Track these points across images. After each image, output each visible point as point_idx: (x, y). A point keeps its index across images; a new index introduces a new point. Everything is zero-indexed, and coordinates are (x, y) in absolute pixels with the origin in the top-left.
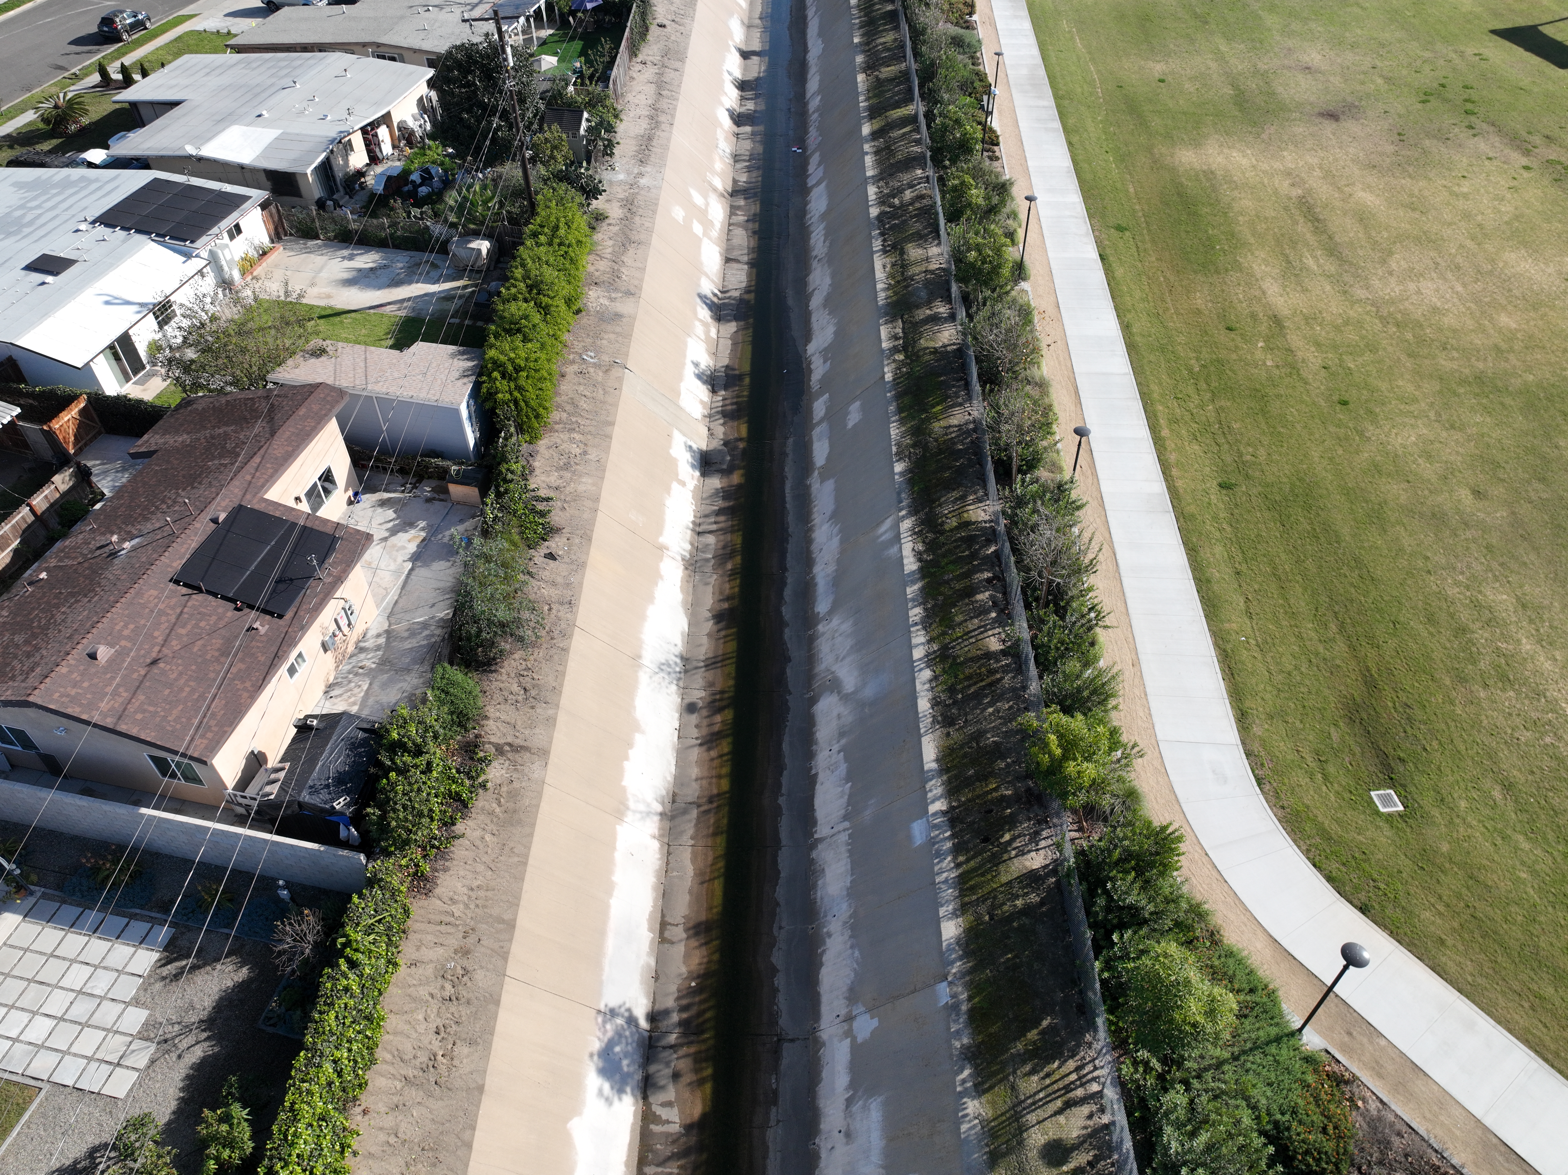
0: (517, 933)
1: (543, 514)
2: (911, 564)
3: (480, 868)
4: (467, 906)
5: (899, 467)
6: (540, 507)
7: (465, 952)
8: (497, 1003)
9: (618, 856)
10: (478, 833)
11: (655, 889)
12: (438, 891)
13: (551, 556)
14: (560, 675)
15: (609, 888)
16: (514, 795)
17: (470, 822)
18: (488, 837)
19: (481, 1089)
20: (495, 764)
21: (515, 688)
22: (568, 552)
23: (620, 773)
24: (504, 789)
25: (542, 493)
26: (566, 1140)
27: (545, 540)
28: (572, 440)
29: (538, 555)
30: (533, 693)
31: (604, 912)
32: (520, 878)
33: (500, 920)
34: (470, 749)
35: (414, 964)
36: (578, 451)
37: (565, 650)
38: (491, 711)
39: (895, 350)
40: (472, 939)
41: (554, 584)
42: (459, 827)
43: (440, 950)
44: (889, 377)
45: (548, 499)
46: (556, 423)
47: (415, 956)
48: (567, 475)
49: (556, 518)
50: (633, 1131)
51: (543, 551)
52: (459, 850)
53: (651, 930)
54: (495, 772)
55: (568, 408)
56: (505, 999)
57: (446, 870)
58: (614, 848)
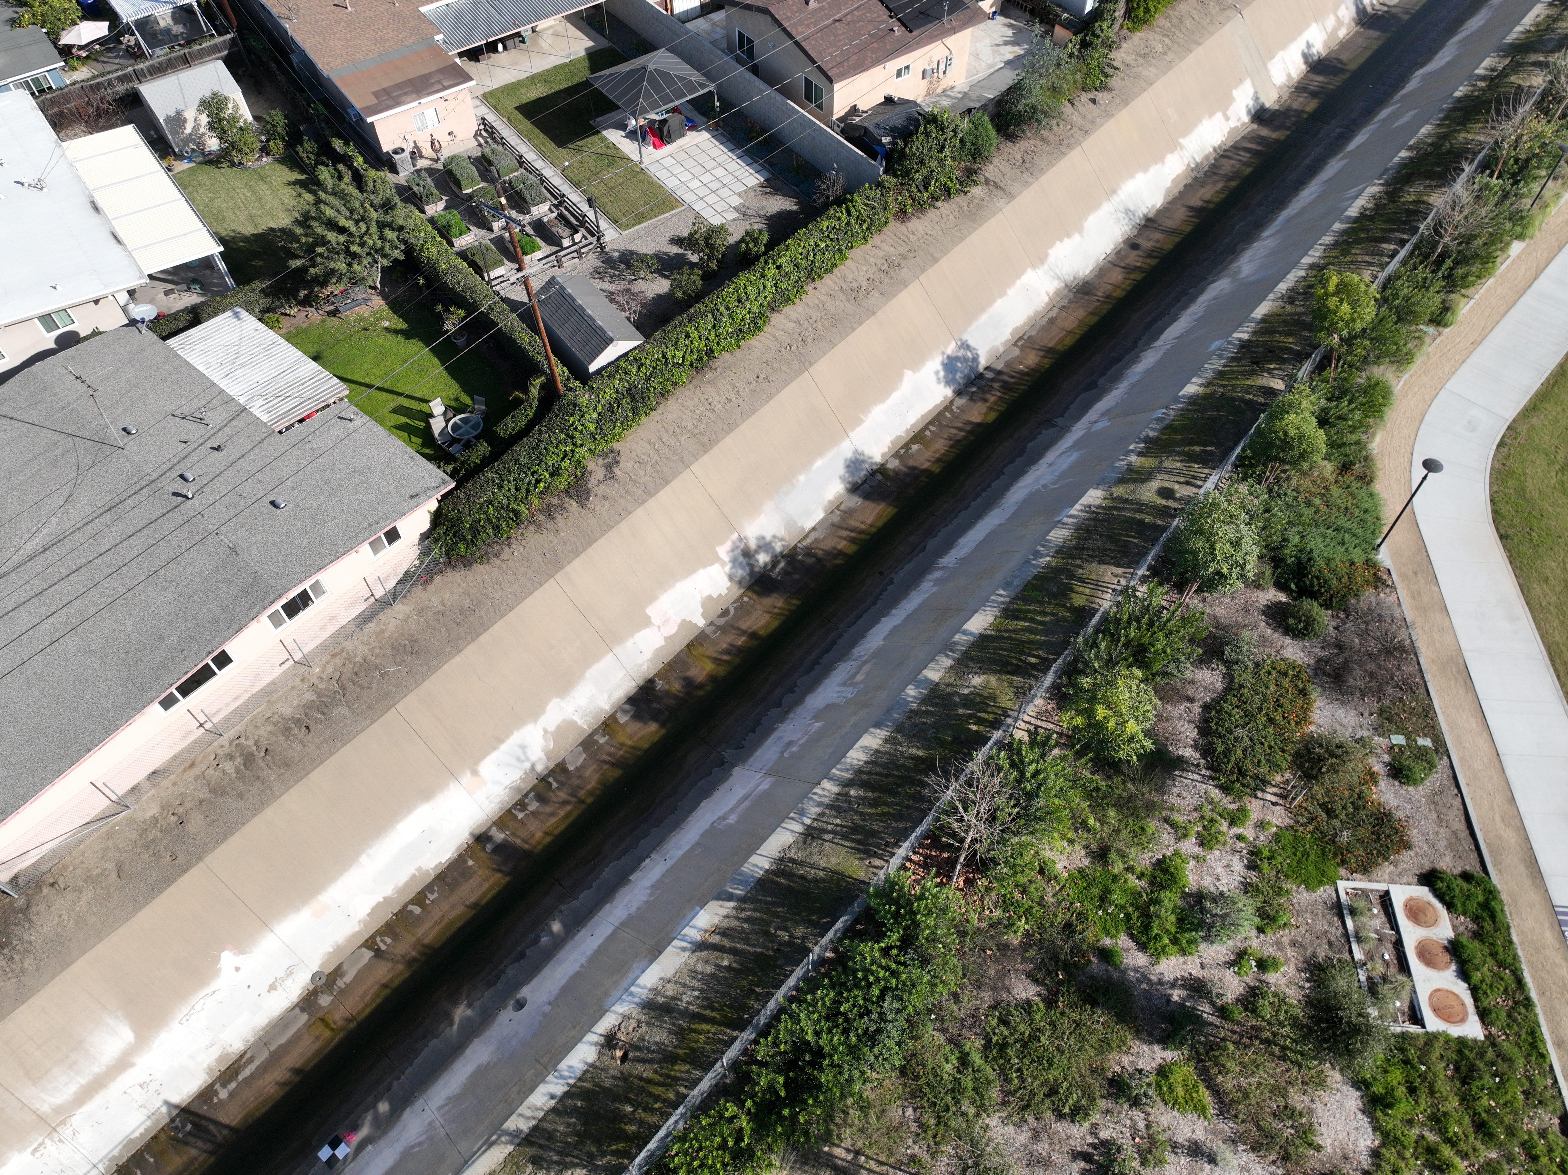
0: (937, 266)
1: (1106, 76)
3: (938, 227)
4: (919, 239)
6: (1108, 70)
7: (904, 258)
8: (906, 287)
9: (1019, 283)
10: (947, 212)
11: (1029, 318)
12: (908, 224)
13: (1094, 101)
14: (1050, 165)
15: (1003, 294)
16: (979, 207)
17: (946, 205)
18: (951, 217)
19: (874, 313)
20: (980, 187)
21: (1018, 157)
22: (1107, 104)
23: (1052, 245)
24: (976, 201)
25: (1115, 64)
26: (900, 377)
27: (1096, 90)
28: (1162, 42)
29: (1085, 97)
30: (1027, 165)
31: (991, 301)
32: (955, 244)
33: (932, 255)
34: (970, 173)
35: (876, 247)
36: (1161, 50)
37: (1064, 154)
38: (996, 161)
39: (1483, 78)
40: (912, 254)
41: (1084, 117)
42: (939, 204)
43: (892, 249)
45: (1116, 69)
46: (1158, 27)
47: (878, 244)
48: (1141, 61)
49: (1113, 82)
50: (935, 407)
51: (1091, 95)
52: (932, 214)
53: (1012, 334)
54: (977, 191)
55: (1175, 21)
56: (910, 287)
57: (919, 218)
58: (1019, 277)
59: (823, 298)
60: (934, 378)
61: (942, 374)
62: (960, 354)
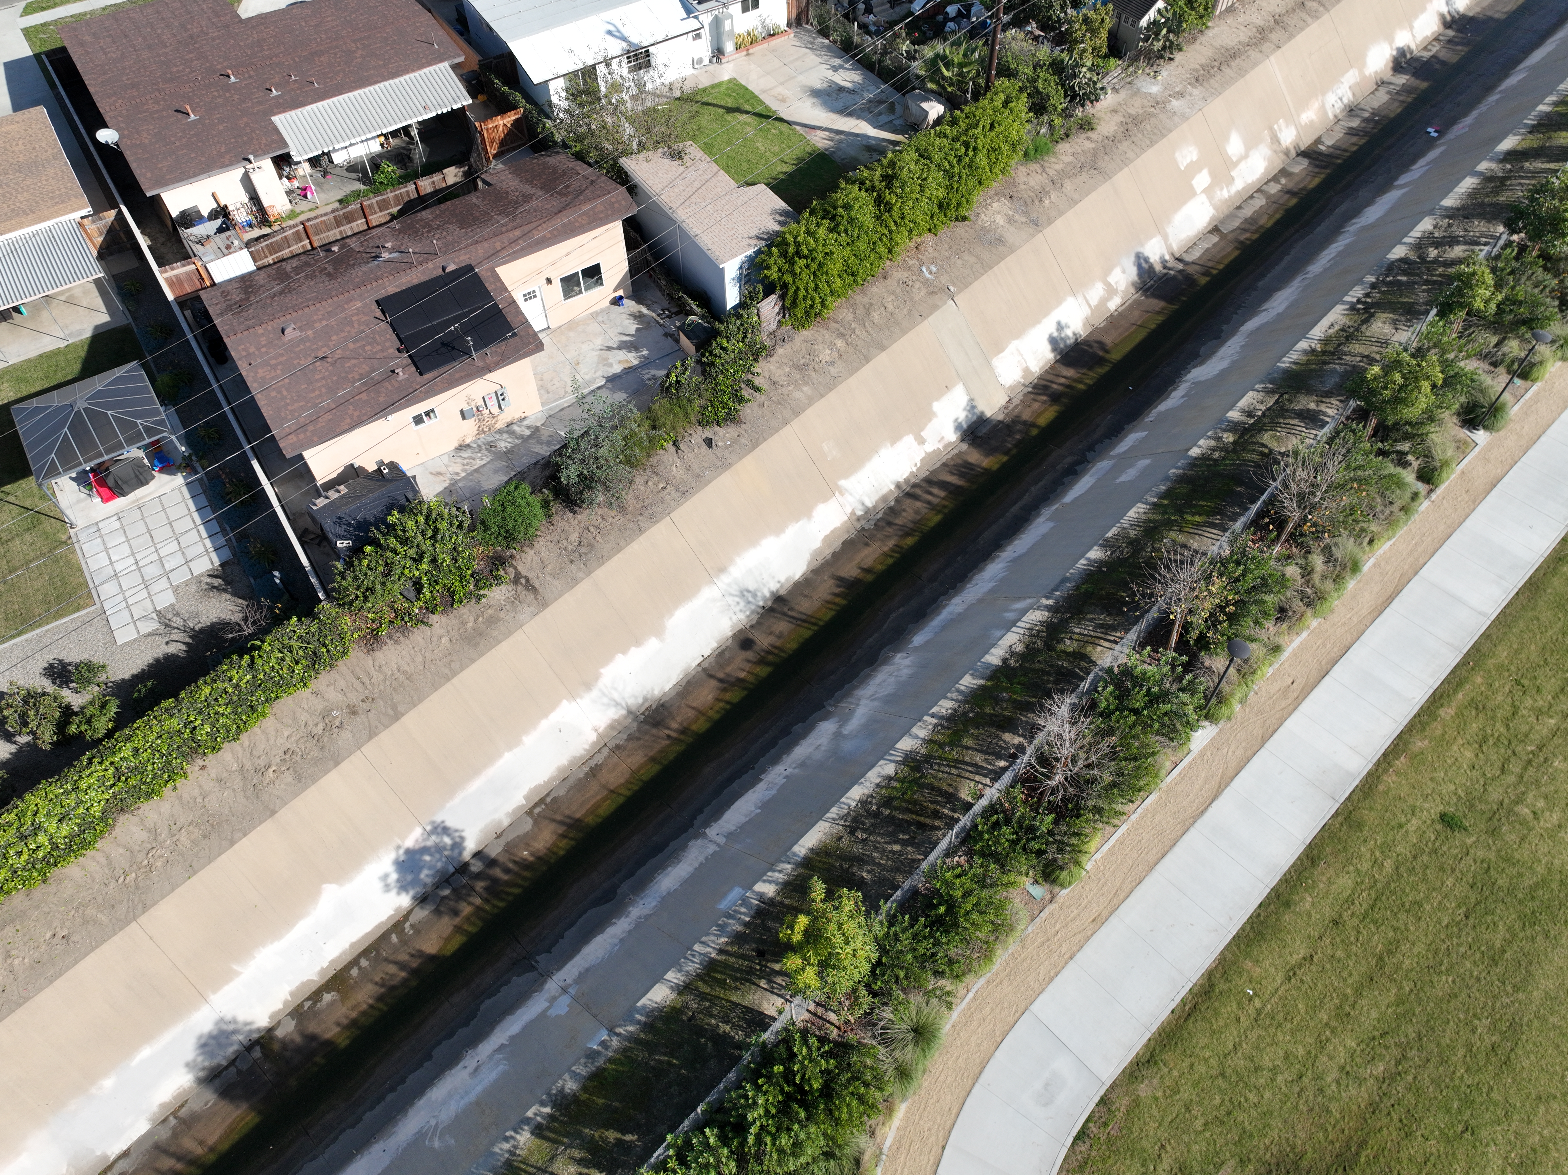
0: (396, 726)
1: (741, 400)
2: (994, 657)
3: (419, 659)
4: (385, 680)
5: (1095, 554)
6: (746, 392)
7: (353, 712)
8: (337, 764)
9: (544, 724)
10: (442, 632)
11: (560, 770)
12: (378, 654)
13: (709, 442)
14: (618, 549)
15: (513, 742)
16: (492, 621)
17: (444, 619)
18: (444, 640)
20: (504, 587)
21: (574, 537)
22: (727, 447)
23: (607, 659)
24: (490, 611)
25: (757, 381)
26: (313, 894)
27: (719, 425)
28: (832, 345)
29: (699, 435)
30: (583, 550)
31: (491, 758)
32: (435, 687)
33: (394, 707)
34: (498, 562)
35: (316, 693)
36: (828, 358)
37: (641, 531)
38: (540, 543)
39: (1234, 427)
40: (365, 706)
41: (688, 468)
42: (434, 618)
43: (340, 697)
44: (1195, 452)
45: (757, 389)
46: (836, 321)
47: (323, 688)
48: (797, 375)
49: (747, 411)
50: (378, 927)
51: (708, 433)
52: (419, 635)
53: (526, 798)
54: (498, 594)
55: (860, 311)
56: (345, 765)
57: (397, 642)
58: (546, 715)
59: (208, 785)
60: (380, 885)
61: (394, 876)
62: (429, 843)
